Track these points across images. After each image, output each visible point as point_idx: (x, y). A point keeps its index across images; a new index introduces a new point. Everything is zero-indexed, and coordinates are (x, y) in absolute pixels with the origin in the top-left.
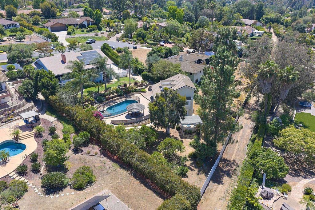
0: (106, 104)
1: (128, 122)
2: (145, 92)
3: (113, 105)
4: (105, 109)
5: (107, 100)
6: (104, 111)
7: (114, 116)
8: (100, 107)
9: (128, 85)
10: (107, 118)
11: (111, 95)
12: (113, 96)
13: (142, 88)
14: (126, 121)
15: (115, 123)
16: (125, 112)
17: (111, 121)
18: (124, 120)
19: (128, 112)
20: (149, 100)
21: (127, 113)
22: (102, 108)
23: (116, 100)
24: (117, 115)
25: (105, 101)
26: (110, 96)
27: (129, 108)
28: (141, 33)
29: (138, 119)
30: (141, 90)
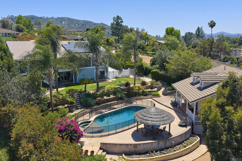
0: (96, 110)
1: (139, 149)
2: (158, 96)
3: (106, 113)
4: (92, 119)
5: (98, 104)
6: (90, 122)
7: (107, 133)
8: (83, 115)
9: (132, 86)
10: (93, 137)
11: (105, 98)
12: (109, 98)
13: (153, 90)
14: (135, 145)
15: (110, 150)
16: (130, 126)
17: (101, 143)
18: (131, 145)
19: (137, 126)
20: (169, 108)
21: (135, 128)
22: (86, 117)
23: (114, 104)
24: (114, 132)
25: (94, 106)
26: (103, 98)
27: (142, 117)
28: (141, 45)
29: (162, 144)
30: (153, 93)
